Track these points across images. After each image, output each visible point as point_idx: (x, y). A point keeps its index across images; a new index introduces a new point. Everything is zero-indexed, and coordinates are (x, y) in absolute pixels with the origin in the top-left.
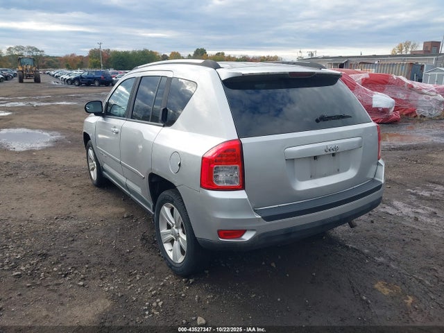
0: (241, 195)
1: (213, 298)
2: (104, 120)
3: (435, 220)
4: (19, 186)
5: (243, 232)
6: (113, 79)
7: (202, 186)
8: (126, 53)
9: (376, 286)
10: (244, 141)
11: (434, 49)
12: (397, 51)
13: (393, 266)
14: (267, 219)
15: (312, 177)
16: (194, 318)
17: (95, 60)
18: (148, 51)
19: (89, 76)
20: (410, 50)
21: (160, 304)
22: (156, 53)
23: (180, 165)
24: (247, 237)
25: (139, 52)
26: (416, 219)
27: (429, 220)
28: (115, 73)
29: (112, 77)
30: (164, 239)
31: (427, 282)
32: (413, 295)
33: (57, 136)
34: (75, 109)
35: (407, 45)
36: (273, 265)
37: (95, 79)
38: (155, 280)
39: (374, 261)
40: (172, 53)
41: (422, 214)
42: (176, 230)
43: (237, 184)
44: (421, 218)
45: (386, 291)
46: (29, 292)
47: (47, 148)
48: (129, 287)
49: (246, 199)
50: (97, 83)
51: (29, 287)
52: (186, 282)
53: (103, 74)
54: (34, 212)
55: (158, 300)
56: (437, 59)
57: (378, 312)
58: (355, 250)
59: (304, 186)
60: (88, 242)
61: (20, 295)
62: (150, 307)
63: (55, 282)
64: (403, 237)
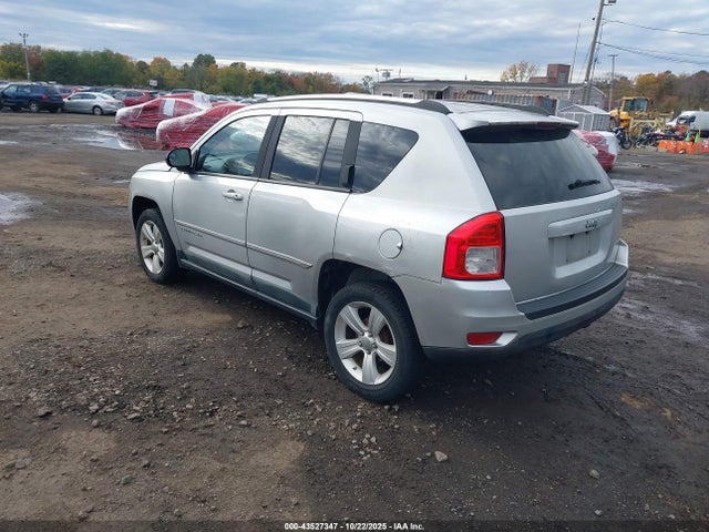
0: (501, 286)
1: (437, 428)
2: (192, 177)
3: (650, 317)
4: (24, 286)
5: (498, 335)
6: (65, 100)
7: (445, 275)
8: (71, 55)
9: (623, 399)
10: (506, 213)
11: (562, 76)
12: (508, 76)
13: (630, 375)
14: (531, 316)
15: (569, 261)
16: (429, 454)
17: (13, 64)
18: (112, 54)
19: (20, 94)
20: (526, 74)
21: (373, 439)
22: (127, 57)
23: (401, 248)
24: (504, 341)
25: (96, 53)
26: (628, 316)
27: (643, 317)
28: (64, 91)
29: (61, 98)
30: (342, 353)
31: (677, 391)
32: (667, 407)
33: (24, 201)
34: (22, 153)
35: (523, 66)
36: (488, 382)
37: (31, 100)
38: (345, 410)
39: (605, 370)
40: (156, 59)
41: (632, 310)
42: (371, 339)
43: (495, 271)
44: (634, 314)
45: (637, 405)
46: (172, 441)
47: (22, 222)
48: (315, 422)
49: (507, 291)
50: (34, 107)
51: (166, 432)
52: (389, 410)
53: (46, 90)
54: (86, 325)
55: (367, 436)
56: (573, 92)
57: (640, 428)
58: (576, 358)
59: (563, 272)
60: (209, 366)
61: (161, 445)
62: (361, 447)
63: (202, 423)
64: (625, 339)
